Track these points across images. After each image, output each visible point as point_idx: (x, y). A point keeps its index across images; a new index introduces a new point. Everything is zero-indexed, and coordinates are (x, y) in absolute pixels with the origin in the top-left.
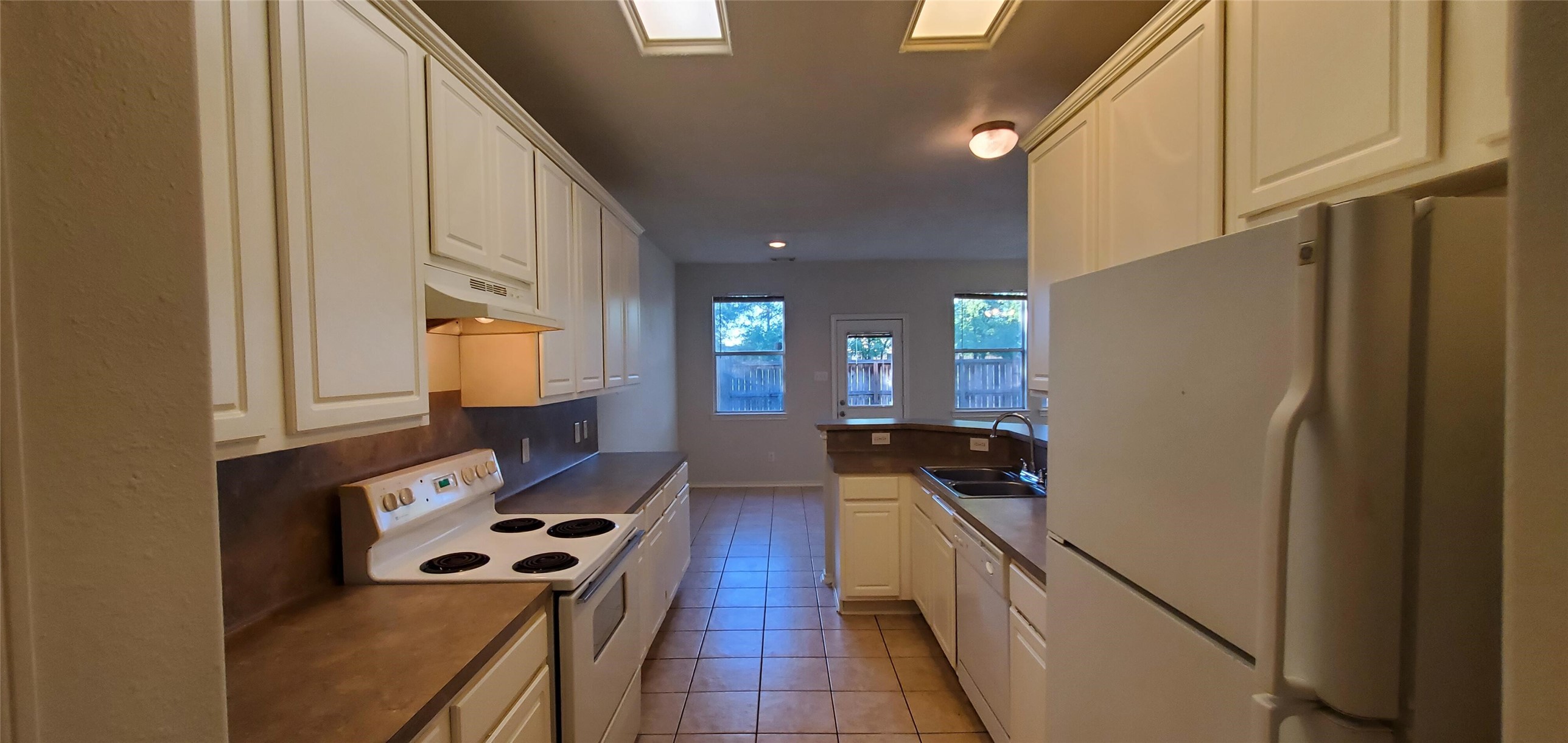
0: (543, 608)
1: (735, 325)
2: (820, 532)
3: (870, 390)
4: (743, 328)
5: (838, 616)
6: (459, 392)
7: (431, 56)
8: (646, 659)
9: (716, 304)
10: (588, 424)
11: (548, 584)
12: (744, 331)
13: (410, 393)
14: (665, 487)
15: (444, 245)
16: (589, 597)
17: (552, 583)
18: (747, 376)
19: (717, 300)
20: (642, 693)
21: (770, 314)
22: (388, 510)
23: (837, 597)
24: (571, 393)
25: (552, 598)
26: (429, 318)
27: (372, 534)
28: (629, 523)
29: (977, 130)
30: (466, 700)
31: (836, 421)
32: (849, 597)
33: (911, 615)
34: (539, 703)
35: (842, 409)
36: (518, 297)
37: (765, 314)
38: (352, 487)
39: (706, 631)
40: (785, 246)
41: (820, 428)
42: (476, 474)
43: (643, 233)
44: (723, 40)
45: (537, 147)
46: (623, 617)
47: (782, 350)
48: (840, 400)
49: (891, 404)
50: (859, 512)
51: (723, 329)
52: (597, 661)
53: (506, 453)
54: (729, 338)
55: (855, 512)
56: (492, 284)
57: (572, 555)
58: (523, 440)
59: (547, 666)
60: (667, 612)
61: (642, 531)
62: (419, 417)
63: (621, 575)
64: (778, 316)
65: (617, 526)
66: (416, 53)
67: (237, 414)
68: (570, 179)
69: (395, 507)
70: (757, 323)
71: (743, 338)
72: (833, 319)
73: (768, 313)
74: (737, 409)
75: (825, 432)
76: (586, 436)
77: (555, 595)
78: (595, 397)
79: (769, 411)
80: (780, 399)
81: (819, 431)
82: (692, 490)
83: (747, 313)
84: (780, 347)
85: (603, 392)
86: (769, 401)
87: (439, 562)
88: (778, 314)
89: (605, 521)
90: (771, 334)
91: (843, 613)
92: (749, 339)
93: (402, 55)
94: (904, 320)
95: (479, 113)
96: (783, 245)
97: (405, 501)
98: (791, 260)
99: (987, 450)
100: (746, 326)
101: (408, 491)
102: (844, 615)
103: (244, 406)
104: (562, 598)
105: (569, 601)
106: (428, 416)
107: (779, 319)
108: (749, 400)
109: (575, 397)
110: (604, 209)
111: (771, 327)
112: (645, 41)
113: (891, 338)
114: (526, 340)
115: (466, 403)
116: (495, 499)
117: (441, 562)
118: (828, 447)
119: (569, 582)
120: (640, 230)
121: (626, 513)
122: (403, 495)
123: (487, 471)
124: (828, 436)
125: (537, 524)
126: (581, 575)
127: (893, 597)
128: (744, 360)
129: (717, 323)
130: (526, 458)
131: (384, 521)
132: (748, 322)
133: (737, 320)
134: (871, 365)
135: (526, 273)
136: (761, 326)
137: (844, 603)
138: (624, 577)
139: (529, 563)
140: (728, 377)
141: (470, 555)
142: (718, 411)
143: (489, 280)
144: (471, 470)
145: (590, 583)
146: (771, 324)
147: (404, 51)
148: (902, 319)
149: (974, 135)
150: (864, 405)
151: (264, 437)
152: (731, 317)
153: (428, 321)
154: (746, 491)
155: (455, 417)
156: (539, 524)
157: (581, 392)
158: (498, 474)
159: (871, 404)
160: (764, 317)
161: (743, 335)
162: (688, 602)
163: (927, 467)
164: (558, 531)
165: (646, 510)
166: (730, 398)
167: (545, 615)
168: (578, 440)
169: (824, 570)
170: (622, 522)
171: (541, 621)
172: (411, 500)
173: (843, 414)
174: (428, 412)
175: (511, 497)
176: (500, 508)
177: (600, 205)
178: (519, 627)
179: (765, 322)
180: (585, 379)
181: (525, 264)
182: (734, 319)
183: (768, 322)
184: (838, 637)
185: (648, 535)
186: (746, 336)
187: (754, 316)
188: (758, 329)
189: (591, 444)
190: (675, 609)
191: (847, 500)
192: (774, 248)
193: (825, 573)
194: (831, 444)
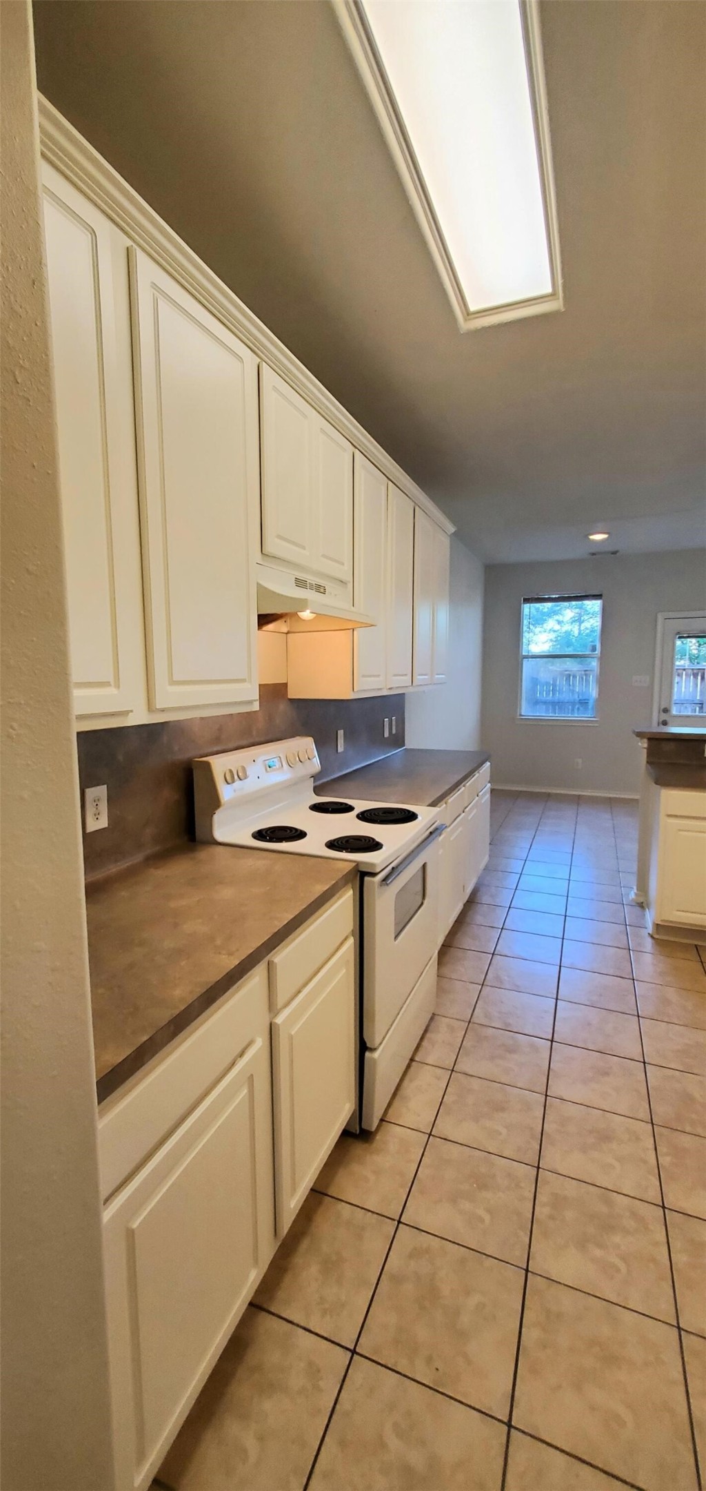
0: (350, 885)
1: (543, 630)
2: (632, 848)
3: (698, 698)
4: (552, 633)
5: (649, 940)
6: (285, 685)
7: (264, 363)
8: (443, 945)
9: (525, 605)
10: (396, 719)
11: (354, 864)
12: (552, 636)
13: (243, 681)
14: (467, 784)
15: (272, 546)
16: (392, 881)
17: (358, 864)
18: (555, 680)
19: (527, 601)
20: (438, 976)
21: (582, 618)
22: (228, 783)
23: (650, 918)
24: (381, 689)
25: (358, 878)
26: (260, 613)
27: (215, 803)
28: (431, 817)
30: (282, 956)
31: (656, 729)
34: (344, 971)
36: (336, 595)
37: (576, 618)
38: (201, 762)
39: (502, 929)
40: (608, 537)
41: (640, 735)
42: (297, 758)
43: (454, 532)
44: (553, 295)
45: (356, 448)
46: (422, 904)
47: (596, 653)
48: (662, 707)
50: (684, 831)
51: (531, 634)
52: (397, 941)
53: (324, 742)
54: (536, 643)
55: (678, 830)
56: (314, 583)
57: (377, 840)
58: (339, 732)
59: (352, 938)
60: (464, 905)
61: (443, 825)
62: (250, 702)
63: (422, 864)
64: (591, 620)
65: (420, 818)
66: (251, 360)
67: (112, 691)
68: (386, 478)
69: (233, 782)
70: (566, 628)
71: (551, 644)
72: (660, 617)
73: (580, 615)
74: (542, 713)
75: (646, 740)
76: (394, 732)
77: (361, 875)
78: (404, 694)
79: (576, 716)
80: (590, 704)
81: (638, 738)
82: (492, 791)
83: (556, 617)
84: (594, 649)
85: (411, 690)
86: (577, 707)
87: (266, 832)
88: (591, 618)
89: (409, 811)
90: (582, 639)
91: (655, 936)
92: (557, 645)
93: (239, 363)
95: (305, 416)
96: (605, 536)
97: (241, 777)
98: (614, 553)
100: (554, 631)
101: (244, 769)
102: (657, 939)
103: (118, 686)
104: (367, 879)
105: (373, 882)
106: (258, 702)
107: (594, 623)
108: (557, 705)
109: (385, 693)
110: (417, 508)
111: (582, 632)
112: (466, 315)
114: (343, 637)
115: (292, 694)
116: (314, 782)
117: (268, 832)
118: (648, 757)
119: (373, 865)
120: (452, 529)
121: (429, 805)
122: (239, 772)
123: (307, 757)
124: (648, 745)
125: (348, 809)
126: (386, 859)
128: (553, 665)
129: (525, 628)
130: (341, 749)
131: (226, 793)
132: (557, 627)
133: (545, 625)
135: (344, 572)
136: (571, 631)
137: (658, 927)
138: (424, 866)
139: (339, 842)
140: (535, 682)
141: (291, 829)
142: (523, 714)
143: (311, 579)
144: (294, 754)
145: (393, 868)
146: (582, 628)
147: (240, 359)
150: (690, 714)
151: (132, 711)
152: (539, 621)
153: (260, 616)
155: (282, 706)
156: (349, 809)
157: (390, 689)
158: (316, 760)
159: (699, 712)
160: (574, 621)
161: (551, 640)
162: (485, 899)
164: (366, 816)
165: (448, 805)
166: (536, 703)
167: (351, 892)
168: (386, 735)
169: (635, 887)
170: (426, 815)
171: (347, 897)
172: (246, 777)
173: (665, 722)
174: (258, 698)
175: (328, 781)
176: (318, 790)
177: (413, 504)
178: (327, 900)
179: (576, 626)
180: (395, 675)
181: (343, 564)
182: (542, 624)
183: (580, 626)
184: (648, 962)
185: (449, 829)
186: (555, 641)
187: (564, 621)
188: (568, 633)
189: (398, 740)
190: (471, 902)
191: (669, 816)
192: (593, 541)
193: (636, 891)
194: (651, 753)
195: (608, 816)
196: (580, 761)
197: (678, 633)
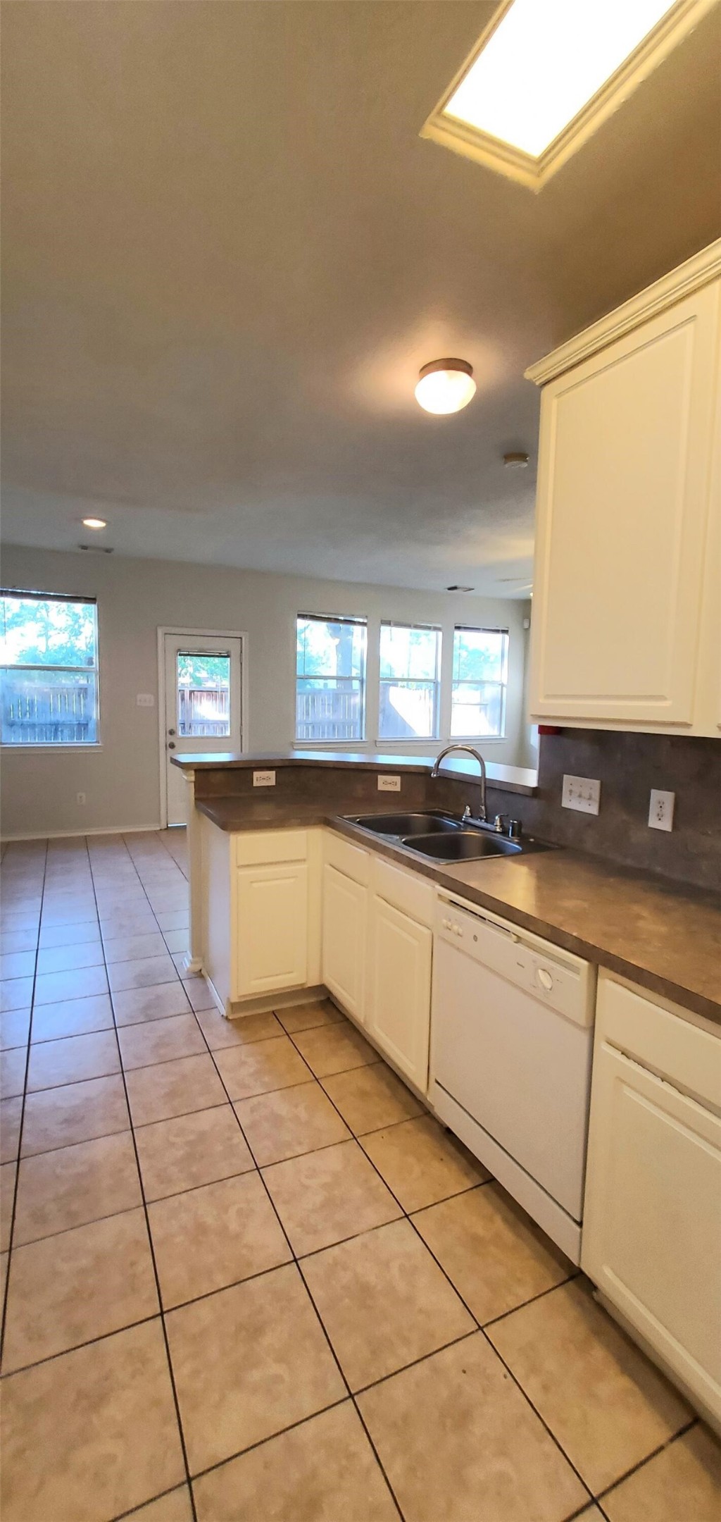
9: (3, 598)
23: (219, 995)
29: (427, 369)
32: (241, 997)
33: (317, 1001)
35: (171, 739)
40: (104, 528)
47: (94, 666)
48: (168, 730)
49: (228, 734)
50: (256, 882)
55: (252, 882)
72: (160, 632)
75: (193, 772)
79: (77, 742)
80: (92, 726)
81: (179, 771)
84: (90, 662)
91: (230, 1018)
94: (243, 639)
96: (101, 525)
98: (108, 551)
99: (399, 790)
102: (234, 1019)
113: (229, 659)
118: (198, 793)
124: (196, 778)
127: (298, 985)
134: (182, 692)
137: (232, 1006)
148: (241, 638)
149: (422, 377)
154: (47, 843)
163: (345, 817)
169: (189, 953)
173: (172, 746)
191: (241, 867)
192: (88, 528)
193: (191, 958)
194: (199, 787)
195: (125, 858)
196: (83, 795)
197: (179, 650)
